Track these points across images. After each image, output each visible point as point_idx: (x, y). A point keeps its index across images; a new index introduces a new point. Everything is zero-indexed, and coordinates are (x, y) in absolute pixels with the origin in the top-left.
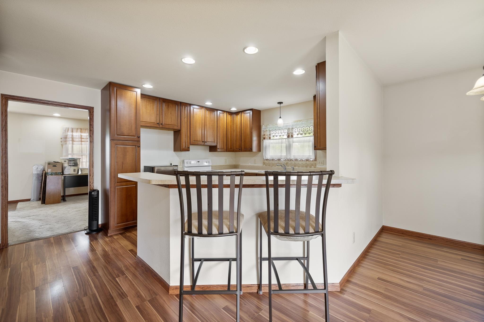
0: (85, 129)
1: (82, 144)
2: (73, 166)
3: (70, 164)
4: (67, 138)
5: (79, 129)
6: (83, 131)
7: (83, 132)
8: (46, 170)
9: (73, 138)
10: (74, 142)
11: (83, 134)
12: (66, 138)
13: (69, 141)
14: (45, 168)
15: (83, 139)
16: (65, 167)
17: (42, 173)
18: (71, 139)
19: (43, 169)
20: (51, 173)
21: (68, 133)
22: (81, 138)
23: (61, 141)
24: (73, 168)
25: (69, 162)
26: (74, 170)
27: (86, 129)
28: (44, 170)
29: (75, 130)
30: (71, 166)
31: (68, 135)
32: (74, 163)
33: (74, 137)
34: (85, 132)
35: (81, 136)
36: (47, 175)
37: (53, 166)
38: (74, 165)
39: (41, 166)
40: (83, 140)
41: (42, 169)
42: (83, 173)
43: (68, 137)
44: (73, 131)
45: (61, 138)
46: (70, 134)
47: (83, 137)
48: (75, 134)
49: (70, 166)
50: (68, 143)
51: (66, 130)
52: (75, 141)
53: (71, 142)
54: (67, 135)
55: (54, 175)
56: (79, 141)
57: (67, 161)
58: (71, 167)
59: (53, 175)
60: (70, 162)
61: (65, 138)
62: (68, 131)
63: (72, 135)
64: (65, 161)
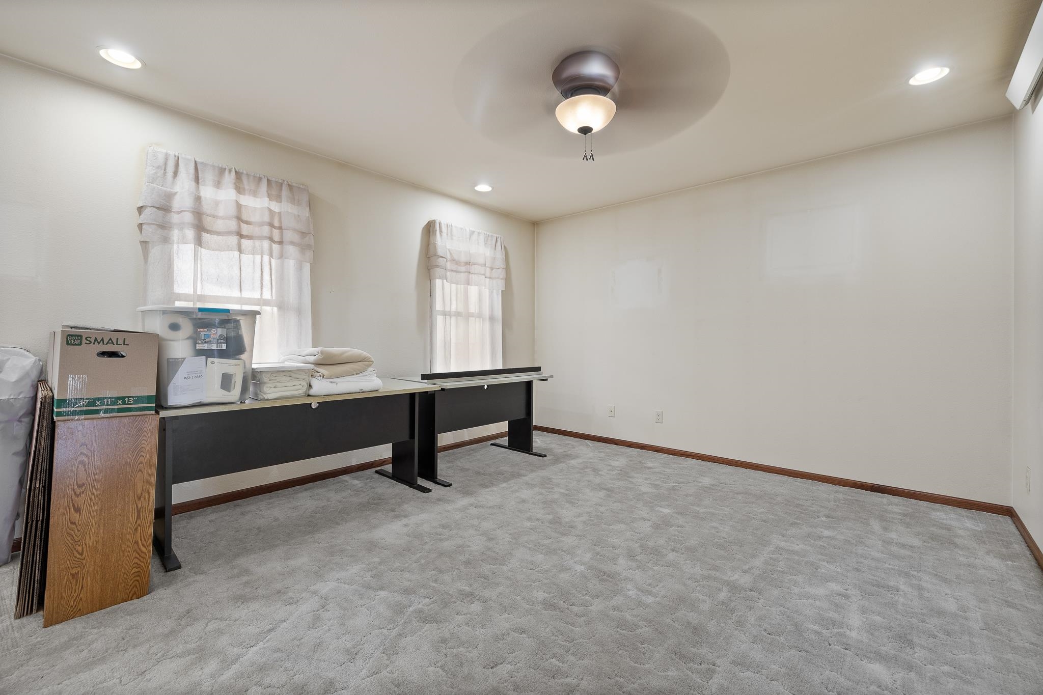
0: (254, 177)
1: (243, 247)
2: (222, 354)
3: (205, 347)
4: (171, 211)
5: (230, 171)
6: (246, 187)
7: (244, 189)
8: (54, 380)
9: (198, 214)
10: (204, 235)
11: (247, 201)
12: (165, 208)
13: (181, 227)
14: (49, 369)
15: (247, 223)
16: (175, 364)
17: (31, 394)
18: (188, 217)
19: (34, 375)
20: (89, 404)
21: (173, 183)
22: (239, 218)
23: (140, 226)
24: (220, 366)
25: (196, 332)
26: (226, 381)
27: (260, 179)
28: (41, 380)
29: (208, 176)
30: (208, 354)
31: (176, 193)
32: (227, 340)
33: (206, 207)
34: (255, 194)
35: (239, 206)
36: (59, 414)
37: (103, 354)
38: (224, 347)
39: (22, 355)
40: (245, 229)
41: (27, 374)
42: (270, 396)
43: (176, 204)
44: (200, 181)
45: (140, 209)
46: (183, 187)
47: (245, 217)
48: (208, 192)
49: (200, 353)
50: (175, 234)
51: (166, 164)
52: (208, 231)
53: (190, 234)
54: (170, 196)
55: (106, 411)
56: (229, 233)
57: (187, 328)
58: (210, 360)
59: (97, 412)
60: (203, 332)
61: (158, 208)
62: (176, 173)
63: (198, 199)
64: (174, 327)
